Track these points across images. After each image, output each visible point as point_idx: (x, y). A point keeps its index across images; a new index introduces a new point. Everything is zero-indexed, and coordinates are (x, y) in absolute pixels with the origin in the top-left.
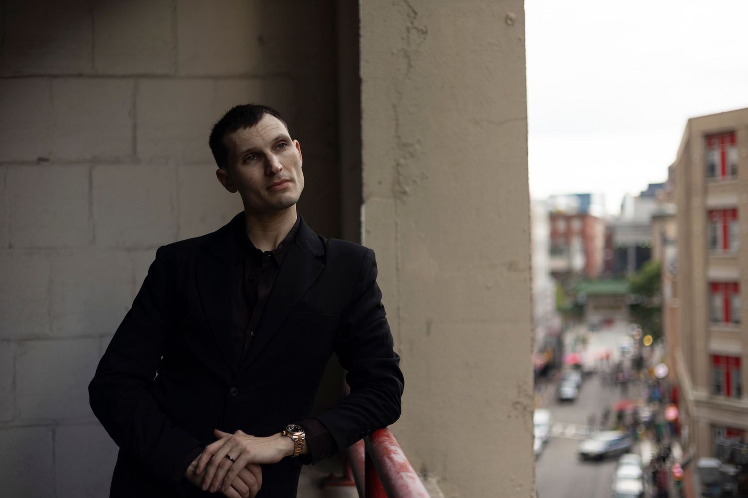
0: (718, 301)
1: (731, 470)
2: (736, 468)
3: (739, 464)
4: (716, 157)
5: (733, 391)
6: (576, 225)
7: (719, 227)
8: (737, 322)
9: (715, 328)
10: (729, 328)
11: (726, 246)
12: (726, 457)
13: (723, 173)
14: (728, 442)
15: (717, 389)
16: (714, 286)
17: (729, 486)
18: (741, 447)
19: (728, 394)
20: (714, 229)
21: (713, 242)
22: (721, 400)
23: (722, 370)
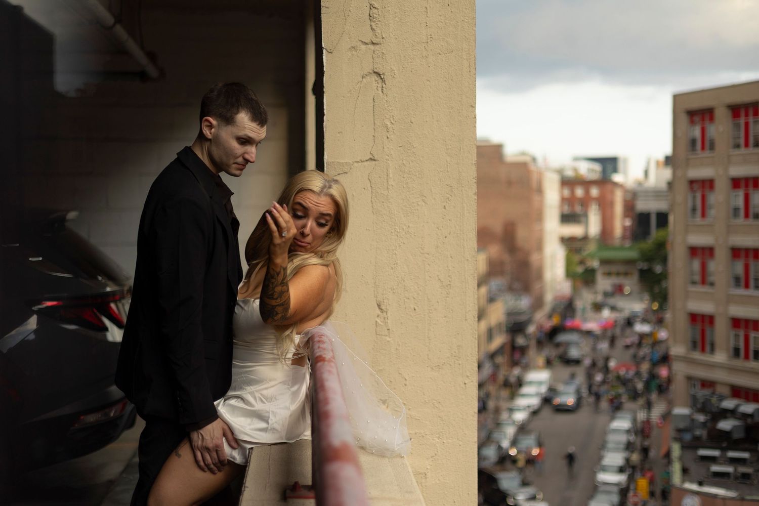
0: (696, 265)
1: (701, 418)
2: (706, 416)
3: (709, 413)
4: (697, 132)
5: (708, 348)
6: (594, 192)
7: (699, 196)
8: (712, 284)
9: (693, 289)
10: (705, 289)
11: (703, 215)
12: (699, 406)
13: (703, 148)
14: (702, 393)
15: (694, 345)
16: (694, 251)
17: (698, 432)
18: (712, 397)
19: (703, 350)
20: (694, 198)
21: (694, 210)
22: (697, 355)
23: (699, 327)
